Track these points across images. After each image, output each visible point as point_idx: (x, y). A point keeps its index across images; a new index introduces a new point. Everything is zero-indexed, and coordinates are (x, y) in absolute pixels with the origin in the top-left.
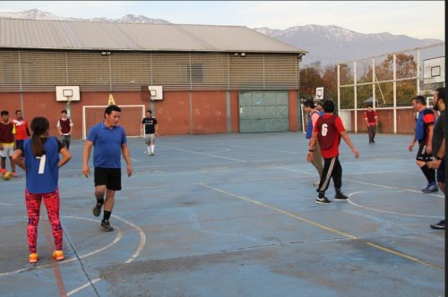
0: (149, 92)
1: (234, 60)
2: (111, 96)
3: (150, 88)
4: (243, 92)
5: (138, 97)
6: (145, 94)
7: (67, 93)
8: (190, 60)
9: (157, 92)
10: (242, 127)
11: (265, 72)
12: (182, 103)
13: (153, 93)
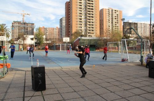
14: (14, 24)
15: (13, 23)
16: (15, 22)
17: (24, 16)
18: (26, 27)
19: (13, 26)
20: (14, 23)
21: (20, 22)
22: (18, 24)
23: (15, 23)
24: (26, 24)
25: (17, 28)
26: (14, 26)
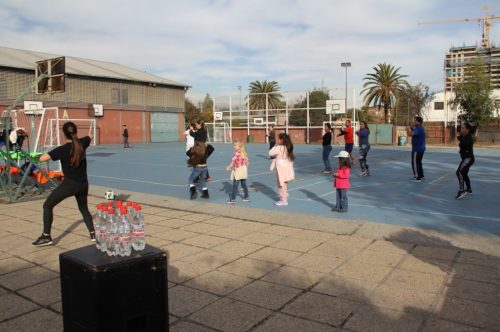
0: (93, 109)
1: (149, 88)
2: (65, 111)
3: (95, 106)
4: (153, 112)
5: (86, 112)
6: (90, 110)
7: (33, 107)
8: (121, 86)
9: (99, 109)
10: (153, 138)
11: (167, 99)
12: (115, 119)
13: (96, 110)
14: (452, 58)
15: (449, 56)
16: (456, 51)
17: (488, 25)
18: (493, 62)
19: (448, 66)
20: (452, 54)
21: (473, 49)
22: (465, 55)
23: (457, 54)
24: (494, 52)
25: (462, 70)
26: (452, 63)
